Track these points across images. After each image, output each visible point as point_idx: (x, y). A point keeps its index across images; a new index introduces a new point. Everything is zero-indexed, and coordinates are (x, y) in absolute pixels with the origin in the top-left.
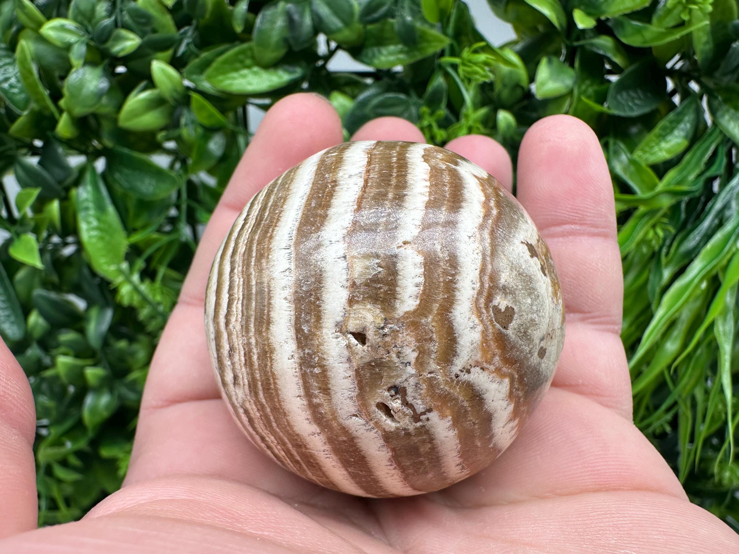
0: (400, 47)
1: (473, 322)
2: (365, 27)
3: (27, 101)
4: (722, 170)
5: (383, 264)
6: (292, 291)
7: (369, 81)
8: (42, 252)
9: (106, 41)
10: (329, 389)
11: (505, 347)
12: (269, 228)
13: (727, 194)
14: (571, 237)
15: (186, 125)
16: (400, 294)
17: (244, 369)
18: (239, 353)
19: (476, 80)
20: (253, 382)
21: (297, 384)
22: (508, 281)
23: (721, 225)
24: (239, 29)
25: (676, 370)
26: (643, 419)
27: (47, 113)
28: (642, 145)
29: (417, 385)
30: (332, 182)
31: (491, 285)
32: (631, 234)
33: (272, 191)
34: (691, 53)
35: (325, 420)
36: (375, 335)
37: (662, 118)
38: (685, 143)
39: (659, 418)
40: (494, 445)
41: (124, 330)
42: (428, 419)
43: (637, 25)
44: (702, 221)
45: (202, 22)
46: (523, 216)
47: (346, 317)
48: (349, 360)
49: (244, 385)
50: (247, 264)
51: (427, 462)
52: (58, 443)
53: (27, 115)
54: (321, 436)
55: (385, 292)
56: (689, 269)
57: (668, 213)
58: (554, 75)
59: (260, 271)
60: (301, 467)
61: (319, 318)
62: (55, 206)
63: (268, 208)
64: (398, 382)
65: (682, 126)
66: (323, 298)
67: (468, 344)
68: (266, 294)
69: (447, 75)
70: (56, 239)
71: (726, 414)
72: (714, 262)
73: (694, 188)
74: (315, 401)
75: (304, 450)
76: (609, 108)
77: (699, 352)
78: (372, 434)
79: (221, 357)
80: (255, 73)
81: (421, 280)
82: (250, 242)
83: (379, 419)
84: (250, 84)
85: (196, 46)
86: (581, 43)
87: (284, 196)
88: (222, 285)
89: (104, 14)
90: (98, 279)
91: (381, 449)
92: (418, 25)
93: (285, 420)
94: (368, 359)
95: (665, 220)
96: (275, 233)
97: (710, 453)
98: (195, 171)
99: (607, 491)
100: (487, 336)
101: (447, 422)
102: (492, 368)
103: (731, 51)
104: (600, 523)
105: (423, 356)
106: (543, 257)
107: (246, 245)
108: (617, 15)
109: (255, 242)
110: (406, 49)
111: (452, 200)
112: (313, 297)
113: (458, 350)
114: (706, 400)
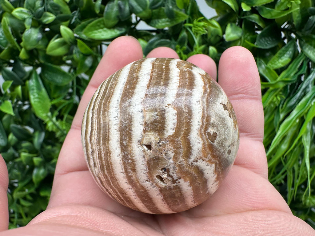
0: (167, 19)
1: (199, 140)
2: (152, 11)
3: (7, 43)
4: (305, 72)
5: (159, 114)
6: (119, 126)
7: (154, 34)
8: (14, 108)
9: (40, 17)
10: (136, 170)
11: (213, 151)
12: (109, 98)
13: (307, 82)
14: (242, 100)
15: (75, 53)
16: (166, 128)
17: (98, 160)
18: (96, 153)
19: (200, 33)
20: (102, 166)
21: (121, 167)
22: (214, 121)
23: (305, 95)
24: (98, 12)
25: (286, 157)
26: (272, 178)
27: (15, 48)
28: (271, 61)
29: (174, 167)
30: (136, 77)
31: (207, 123)
32: (266, 99)
33: (110, 81)
34: (292, 21)
35: (134, 183)
36: (156, 146)
37: (280, 49)
38: (289, 60)
39: (279, 178)
40: (209, 192)
41: (50, 141)
42: (179, 182)
43: (269, 10)
44: (297, 93)
45: (82, 9)
46: (221, 92)
47: (143, 138)
48: (144, 157)
49: (98, 167)
50: (99, 113)
51: (179, 201)
52: (22, 190)
53: (6, 50)
54: (132, 190)
55: (160, 127)
56: (291, 114)
57: (282, 90)
58: (233, 31)
59: (105, 117)
60: (124, 202)
61: (130, 138)
62: (19, 88)
63: (108, 89)
64: (166, 166)
65: (288, 52)
66: (132, 130)
67: (197, 149)
68: (107, 127)
69: (187, 31)
70: (20, 103)
71: (307, 175)
72: (302, 111)
73: (293, 79)
74: (129, 174)
75: (125, 195)
76: (257, 45)
77: (296, 149)
78: (155, 189)
79: (88, 154)
80: (105, 31)
81: (176, 121)
82: (100, 103)
83: (157, 182)
84: (103, 35)
85: (79, 19)
86: (245, 17)
87: (115, 83)
88: (88, 123)
89: (39, 5)
90: (38, 120)
91: (158, 195)
92: (175, 10)
93: (116, 182)
94: (152, 156)
95: (281, 93)
96: (111, 100)
97: (301, 192)
98: (79, 73)
99: (257, 210)
100: (205, 146)
101: (188, 183)
102: (207, 159)
103: (309, 20)
104: (254, 224)
105: (177, 155)
106: (230, 110)
107: (99, 105)
108: (260, 5)
109: (102, 104)
110: (169, 20)
111: (190, 85)
112: (128, 129)
113: (192, 152)
114: (299, 169)
